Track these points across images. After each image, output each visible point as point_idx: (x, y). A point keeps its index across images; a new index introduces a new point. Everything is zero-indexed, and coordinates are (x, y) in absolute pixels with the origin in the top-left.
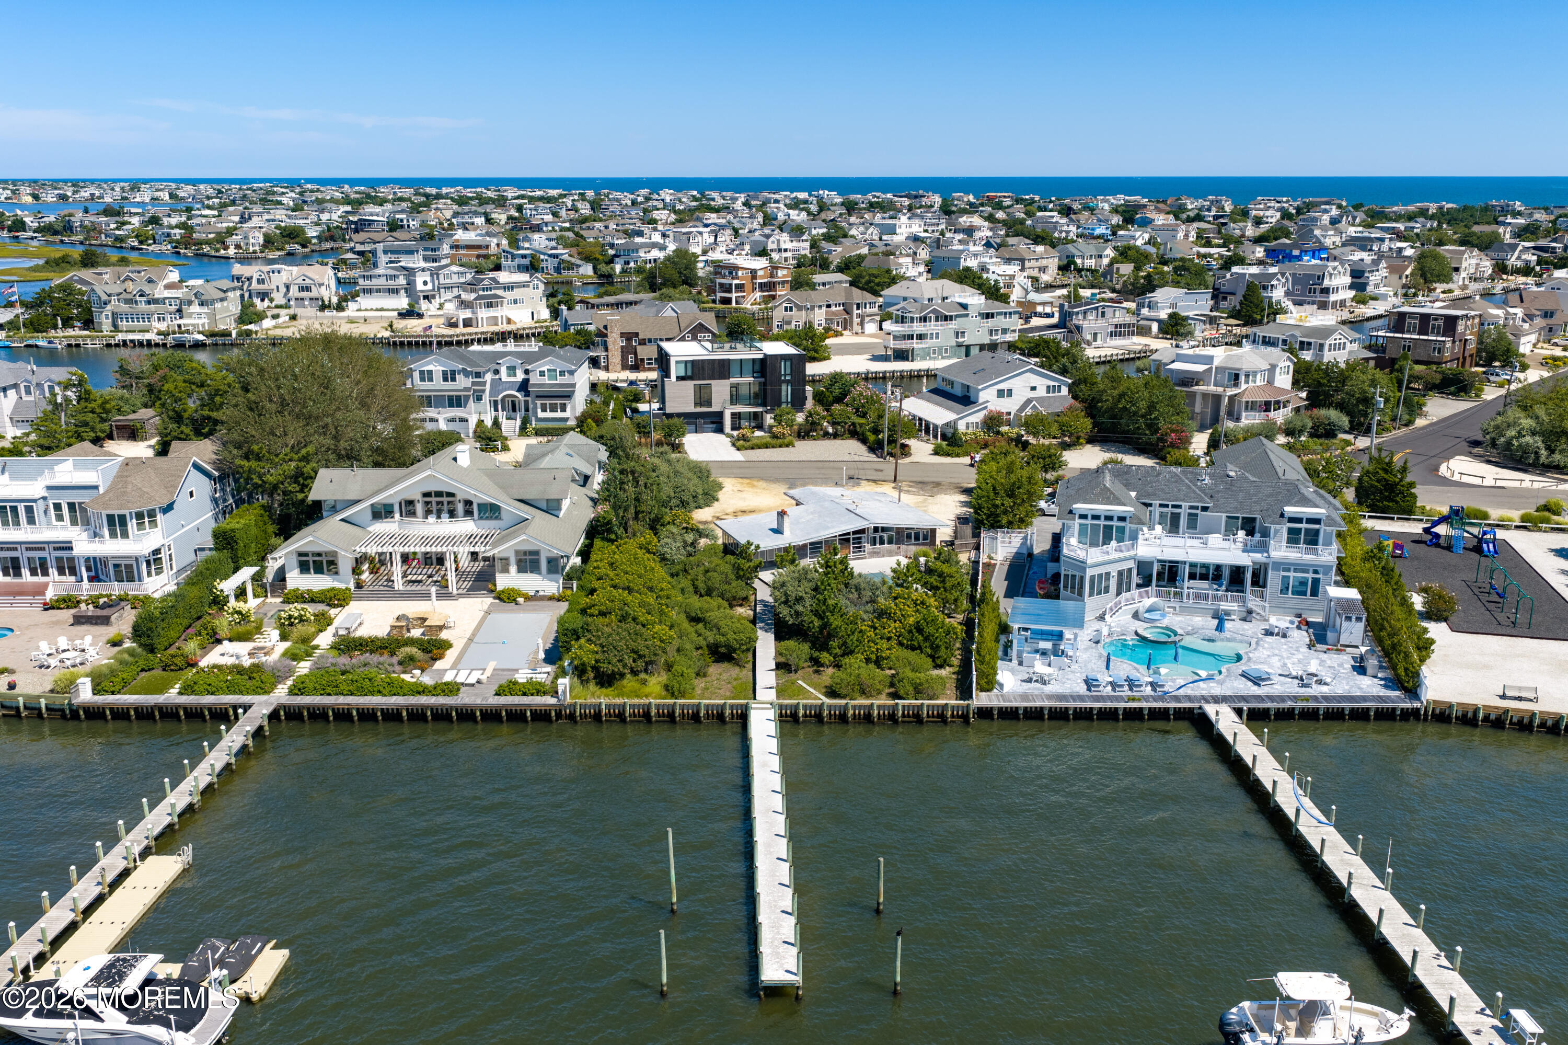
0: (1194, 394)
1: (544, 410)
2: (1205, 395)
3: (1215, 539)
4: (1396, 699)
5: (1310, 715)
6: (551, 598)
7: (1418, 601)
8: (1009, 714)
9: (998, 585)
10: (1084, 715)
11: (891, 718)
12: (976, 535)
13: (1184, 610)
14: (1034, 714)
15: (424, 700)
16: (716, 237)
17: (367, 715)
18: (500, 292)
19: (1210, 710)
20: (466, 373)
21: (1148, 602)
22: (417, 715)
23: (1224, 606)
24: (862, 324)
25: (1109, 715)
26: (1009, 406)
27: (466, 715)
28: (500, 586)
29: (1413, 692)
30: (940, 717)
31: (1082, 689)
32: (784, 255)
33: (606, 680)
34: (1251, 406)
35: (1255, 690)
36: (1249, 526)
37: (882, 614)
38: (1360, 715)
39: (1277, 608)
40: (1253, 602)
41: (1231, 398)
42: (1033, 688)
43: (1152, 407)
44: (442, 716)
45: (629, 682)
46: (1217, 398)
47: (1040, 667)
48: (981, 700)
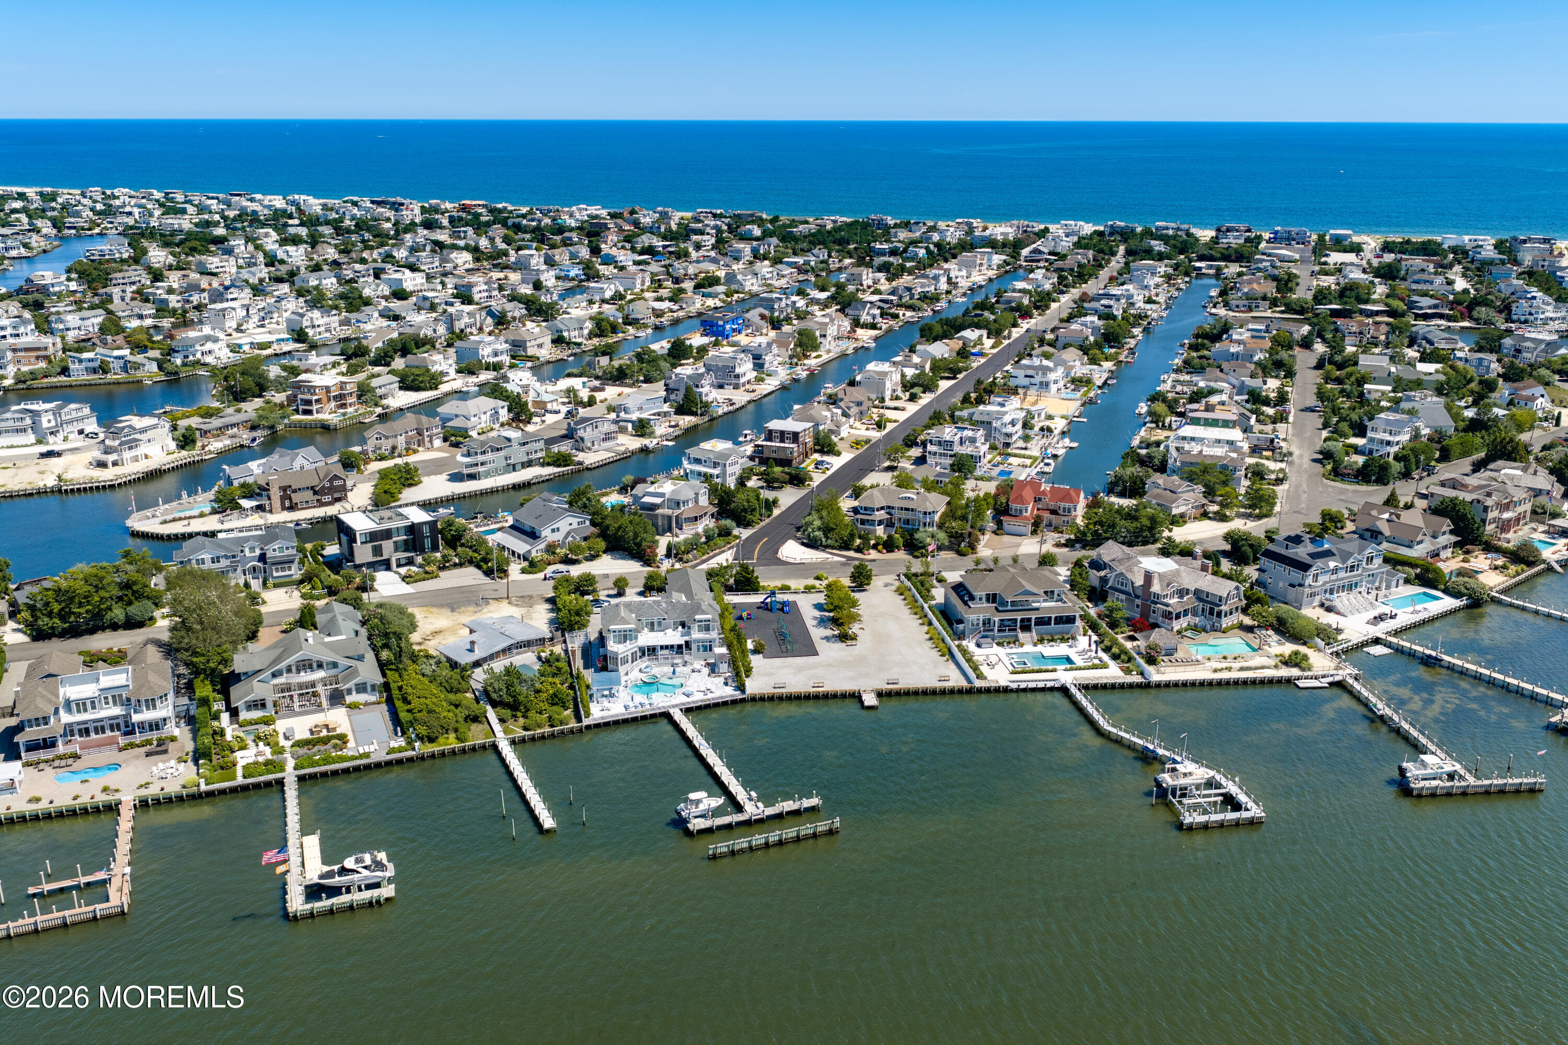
0: (657, 515)
1: (277, 570)
2: (663, 516)
3: (669, 632)
4: (738, 695)
5: (707, 707)
6: (374, 703)
7: (750, 645)
8: (597, 726)
9: (579, 663)
10: (625, 721)
11: (553, 736)
12: (563, 635)
13: (660, 665)
14: (607, 724)
15: (358, 762)
16: (248, 310)
17: (335, 773)
18: (138, 436)
19: (671, 711)
20: (226, 557)
21: (645, 665)
22: (357, 769)
23: (676, 661)
24: (431, 441)
25: (635, 719)
26: (558, 536)
27: (378, 765)
28: (348, 702)
29: (743, 691)
30: (572, 731)
31: (623, 710)
32: (318, 330)
33: (432, 740)
34: (688, 520)
35: (688, 700)
36: (683, 625)
37: (538, 691)
38: (725, 703)
39: (697, 658)
40: (687, 657)
41: (677, 517)
42: (605, 713)
43: (636, 535)
44: (368, 767)
45: (441, 740)
46: (670, 518)
47: (605, 703)
48: (586, 722)
